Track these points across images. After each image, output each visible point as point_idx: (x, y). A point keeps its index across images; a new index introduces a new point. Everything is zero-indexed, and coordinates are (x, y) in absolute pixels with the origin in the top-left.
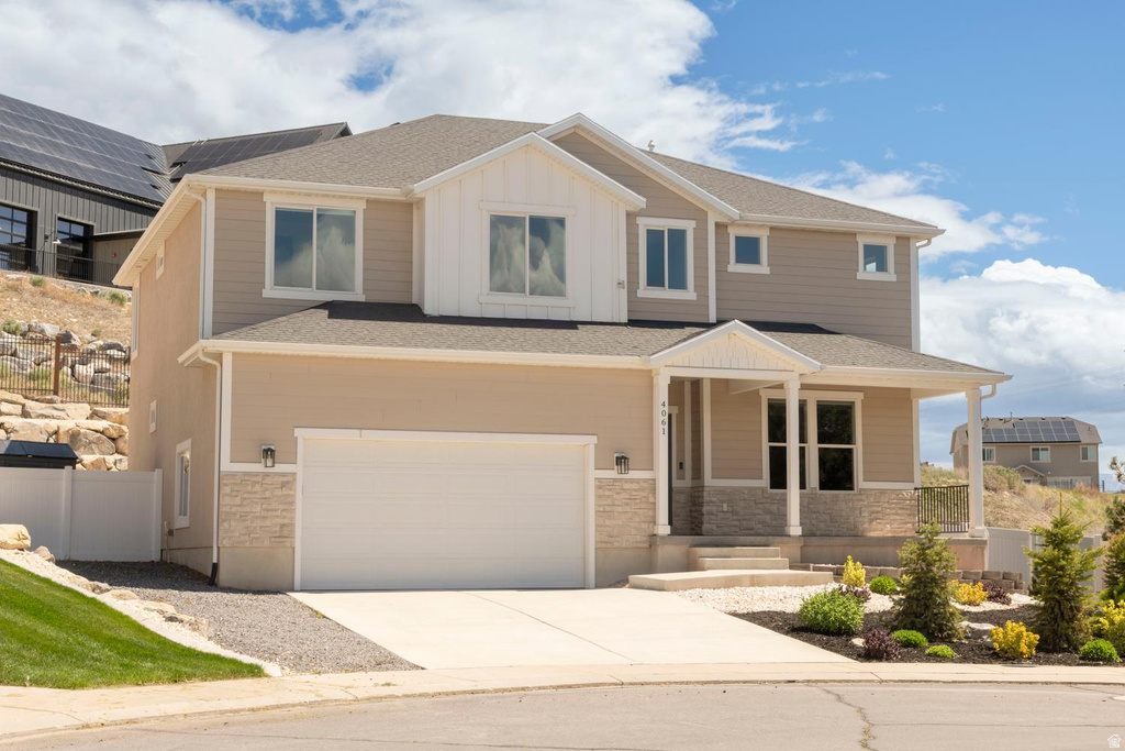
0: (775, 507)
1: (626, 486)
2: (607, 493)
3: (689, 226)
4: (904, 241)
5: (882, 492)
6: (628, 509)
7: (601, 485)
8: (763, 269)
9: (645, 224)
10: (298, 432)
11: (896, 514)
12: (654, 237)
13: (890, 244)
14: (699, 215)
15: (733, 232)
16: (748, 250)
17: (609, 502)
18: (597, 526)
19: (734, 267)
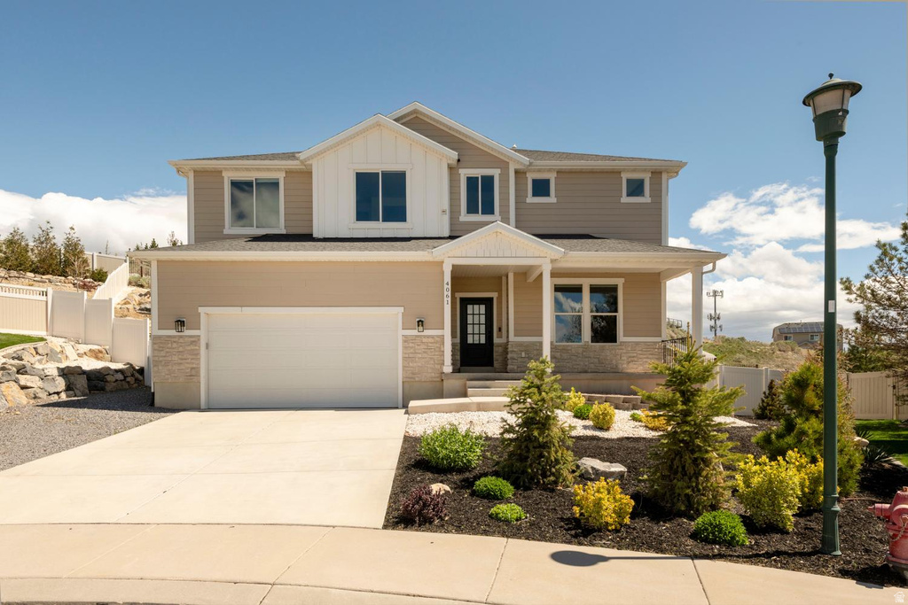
0: (559, 354)
1: (424, 340)
2: (411, 345)
3: (496, 173)
4: (657, 174)
5: (637, 343)
6: (425, 355)
7: (406, 339)
8: (552, 199)
9: (465, 173)
10: (201, 310)
11: (647, 358)
12: (472, 182)
13: (647, 177)
14: (503, 164)
15: (530, 177)
16: (541, 188)
17: (412, 351)
18: (404, 367)
19: (531, 199)
